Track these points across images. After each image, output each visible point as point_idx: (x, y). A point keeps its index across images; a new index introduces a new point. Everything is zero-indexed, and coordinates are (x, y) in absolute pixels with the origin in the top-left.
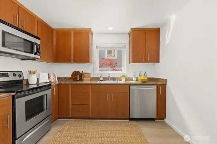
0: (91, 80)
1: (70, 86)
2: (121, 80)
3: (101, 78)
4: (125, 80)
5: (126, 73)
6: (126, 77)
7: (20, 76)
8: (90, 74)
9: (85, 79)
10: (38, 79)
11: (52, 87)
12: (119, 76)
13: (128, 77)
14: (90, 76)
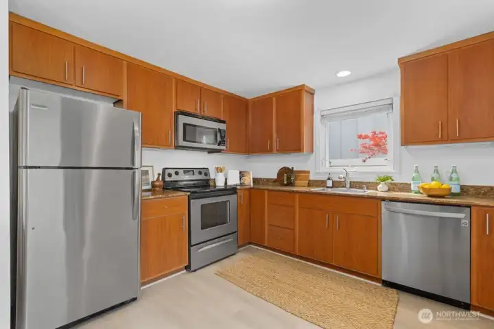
0: (309, 185)
1: (266, 192)
2: (377, 190)
3: (328, 181)
4: (386, 188)
5: (393, 171)
6: (390, 181)
7: (206, 174)
8: (308, 172)
9: (298, 182)
10: (226, 179)
11: (238, 191)
12: (373, 179)
13: (395, 182)
14: (308, 176)
